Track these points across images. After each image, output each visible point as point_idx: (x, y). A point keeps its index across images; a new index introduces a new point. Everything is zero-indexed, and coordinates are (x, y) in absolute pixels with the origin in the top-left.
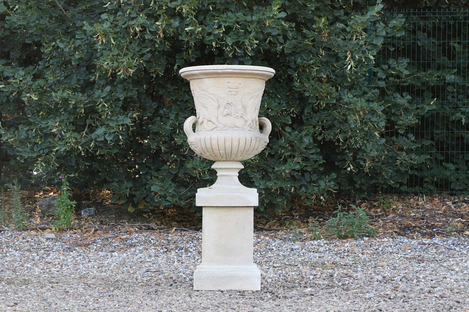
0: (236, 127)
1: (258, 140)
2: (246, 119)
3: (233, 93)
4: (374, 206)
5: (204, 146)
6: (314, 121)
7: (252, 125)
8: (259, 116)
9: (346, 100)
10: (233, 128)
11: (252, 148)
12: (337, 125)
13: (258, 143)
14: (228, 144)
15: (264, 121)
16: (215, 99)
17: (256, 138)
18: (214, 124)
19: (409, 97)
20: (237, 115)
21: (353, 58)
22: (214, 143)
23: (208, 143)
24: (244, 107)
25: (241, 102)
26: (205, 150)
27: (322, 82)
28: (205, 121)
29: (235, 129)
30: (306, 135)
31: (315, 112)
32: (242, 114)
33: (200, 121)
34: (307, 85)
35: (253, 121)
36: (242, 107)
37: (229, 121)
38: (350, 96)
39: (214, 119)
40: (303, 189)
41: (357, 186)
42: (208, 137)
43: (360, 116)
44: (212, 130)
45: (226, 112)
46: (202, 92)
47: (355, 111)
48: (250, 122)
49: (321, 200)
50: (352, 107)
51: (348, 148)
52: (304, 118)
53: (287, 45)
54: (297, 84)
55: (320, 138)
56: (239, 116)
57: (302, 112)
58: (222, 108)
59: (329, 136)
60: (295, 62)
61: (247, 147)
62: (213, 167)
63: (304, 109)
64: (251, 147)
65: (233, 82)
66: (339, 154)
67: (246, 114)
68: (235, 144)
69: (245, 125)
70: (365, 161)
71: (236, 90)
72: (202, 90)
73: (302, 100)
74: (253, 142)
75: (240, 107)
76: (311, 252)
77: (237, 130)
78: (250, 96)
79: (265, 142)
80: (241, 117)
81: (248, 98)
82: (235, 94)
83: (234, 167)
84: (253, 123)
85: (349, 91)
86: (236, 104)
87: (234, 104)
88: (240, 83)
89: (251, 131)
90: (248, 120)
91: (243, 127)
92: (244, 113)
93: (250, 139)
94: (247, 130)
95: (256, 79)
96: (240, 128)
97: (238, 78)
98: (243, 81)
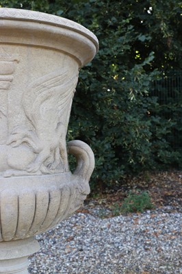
0: (11, 167)
1: (67, 193)
2: (36, 147)
4: (140, 179)
6: (109, 133)
7: (51, 160)
8: (68, 139)
9: (129, 120)
10: (3, 170)
11: (52, 215)
12: (124, 136)
13: (66, 200)
15: (78, 148)
17: (61, 190)
19: (159, 118)
21: (134, 92)
24: (30, 120)
25: (23, 107)
27: (113, 108)
29: (8, 172)
30: (107, 143)
31: (109, 128)
32: (26, 136)
34: (105, 111)
35: (53, 150)
36: (24, 118)
38: (131, 117)
40: (104, 176)
41: (134, 170)
43: (139, 129)
47: (135, 127)
48: (45, 153)
49: (116, 184)
50: (133, 124)
51: (130, 149)
52: (103, 132)
53: (91, 86)
54: (99, 110)
55: (113, 144)
56: (19, 142)
57: (101, 129)
59: (119, 142)
60: (97, 97)
61: (41, 214)
63: (102, 126)
64: (50, 214)
66: (124, 153)
67: (37, 135)
69: (34, 161)
70: (141, 157)
71: (7, 77)
73: (102, 120)
74: (55, 201)
75: (20, 119)
76: (116, 232)
77: (13, 175)
78: (44, 93)
79: (83, 194)
80: (25, 142)
81: (38, 99)
82: (5, 86)
83: (14, 257)
84: (55, 154)
85: (130, 114)
86: (10, 112)
87: (5, 113)
88: (15, 60)
89: (48, 174)
90: (41, 150)
91: (29, 166)
92: (29, 133)
93: (47, 196)
94: (40, 173)
95: (56, 53)
96: (20, 170)
97: (11, 47)
98: (25, 55)
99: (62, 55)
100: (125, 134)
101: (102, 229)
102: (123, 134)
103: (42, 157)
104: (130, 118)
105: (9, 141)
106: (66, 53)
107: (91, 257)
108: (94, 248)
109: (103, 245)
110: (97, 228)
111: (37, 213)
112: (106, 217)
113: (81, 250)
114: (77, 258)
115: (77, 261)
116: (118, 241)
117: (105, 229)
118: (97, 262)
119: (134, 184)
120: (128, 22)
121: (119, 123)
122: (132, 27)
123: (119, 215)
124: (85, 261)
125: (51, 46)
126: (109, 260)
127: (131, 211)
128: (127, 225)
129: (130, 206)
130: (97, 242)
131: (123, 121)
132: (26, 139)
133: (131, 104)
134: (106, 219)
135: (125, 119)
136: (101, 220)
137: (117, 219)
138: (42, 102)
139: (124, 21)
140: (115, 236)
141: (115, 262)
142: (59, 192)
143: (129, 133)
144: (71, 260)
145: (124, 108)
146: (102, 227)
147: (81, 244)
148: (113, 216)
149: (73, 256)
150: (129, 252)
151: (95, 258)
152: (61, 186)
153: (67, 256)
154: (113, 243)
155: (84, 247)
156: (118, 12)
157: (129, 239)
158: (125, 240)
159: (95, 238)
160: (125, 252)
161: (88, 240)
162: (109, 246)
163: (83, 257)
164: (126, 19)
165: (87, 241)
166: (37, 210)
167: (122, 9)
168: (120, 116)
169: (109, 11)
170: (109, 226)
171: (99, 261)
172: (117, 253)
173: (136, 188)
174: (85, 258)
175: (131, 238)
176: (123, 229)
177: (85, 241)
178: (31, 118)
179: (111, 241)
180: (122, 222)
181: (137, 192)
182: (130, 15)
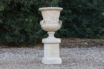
3: (54, 14)
5: (47, 28)
15: (60, 21)
16: (50, 16)
26: (47, 29)
29: (55, 23)
37: (53, 21)
39: (49, 21)
44: (49, 24)
46: (46, 14)
62: (47, 33)
68: (55, 27)
87: (55, 17)
92: (57, 19)
99: (59, 11)
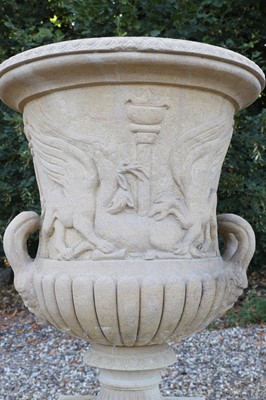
0: (154, 247)
1: (222, 285)
2: (185, 221)
3: (144, 136)
4: (263, 275)
7: (201, 240)
8: (219, 211)
10: (143, 250)
13: (221, 294)
14: (128, 306)
15: (233, 225)
16: (86, 159)
17: (217, 279)
18: (84, 238)
20: (157, 207)
21: (260, 149)
22: (83, 301)
23: (63, 298)
24: (179, 185)
25: (171, 167)
28: (59, 227)
29: (151, 253)
32: (173, 206)
33: (46, 226)
35: (204, 227)
36: (172, 183)
38: (254, 184)
39: (82, 223)
42: (62, 280)
44: (76, 257)
45: (121, 198)
46: (50, 139)
47: (260, 199)
48: (196, 230)
56: (164, 214)
58: (106, 189)
61: (191, 311)
64: (202, 311)
65: (145, 100)
68: (152, 305)
69: (182, 240)
71: (153, 127)
72: (49, 133)
74: (209, 294)
75: (166, 183)
76: (232, 350)
77: (157, 258)
78: (197, 149)
79: (239, 287)
80: (171, 214)
81: (190, 157)
82: (150, 140)
83: (148, 368)
84: (205, 232)
85: (252, 180)
86: (154, 173)
87: (148, 175)
88: (165, 106)
89: (199, 257)
90: (192, 225)
91: (176, 247)
92: (177, 203)
93: (200, 287)
94: (190, 256)
95: (214, 96)
96: (166, 251)
97: (160, 88)
98: (177, 99)
99: (220, 98)
100: (244, 209)
101: (211, 346)
102: (240, 208)
103: (191, 235)
104: (252, 185)
105: (152, 212)
106: (226, 97)
107: (200, 384)
108: (202, 372)
109: (215, 368)
110: (204, 343)
111: (187, 309)
112: (216, 328)
113: (184, 373)
114: (180, 384)
115: (180, 388)
116: (237, 363)
117: (216, 345)
118: (209, 392)
119: (254, 282)
120: (252, 46)
121: (236, 192)
122: (258, 54)
123: (235, 326)
124: (192, 389)
125: (210, 87)
126: (226, 390)
127: (253, 322)
128: (247, 341)
129: (251, 314)
130: (206, 363)
131: (242, 190)
132: (173, 210)
133: (255, 165)
134: (215, 331)
135: (245, 187)
136: (208, 332)
137: (233, 332)
138: (194, 161)
139: (246, 45)
140: (232, 357)
141: (236, 392)
142: (214, 282)
143: (249, 207)
144: (172, 386)
145: (243, 171)
146: (212, 342)
147: (182, 364)
148: (226, 327)
149: (174, 381)
150: (255, 379)
151: (206, 385)
152: (216, 274)
153: (165, 381)
154: (230, 366)
155: (187, 370)
156: (236, 32)
157: (253, 362)
158: (247, 363)
159: (202, 358)
160: (249, 379)
161: (192, 359)
162: (223, 369)
163: (189, 383)
164: (248, 42)
165: (190, 360)
166: (187, 305)
167: (241, 27)
168: (238, 182)
169: (223, 30)
170: (222, 341)
171: (212, 390)
172: (238, 381)
173: (257, 289)
174: (191, 385)
175: (255, 360)
176: (243, 347)
177: (188, 361)
178: (179, 183)
179: (226, 363)
180: (240, 336)
181: (259, 294)
182: (253, 36)
